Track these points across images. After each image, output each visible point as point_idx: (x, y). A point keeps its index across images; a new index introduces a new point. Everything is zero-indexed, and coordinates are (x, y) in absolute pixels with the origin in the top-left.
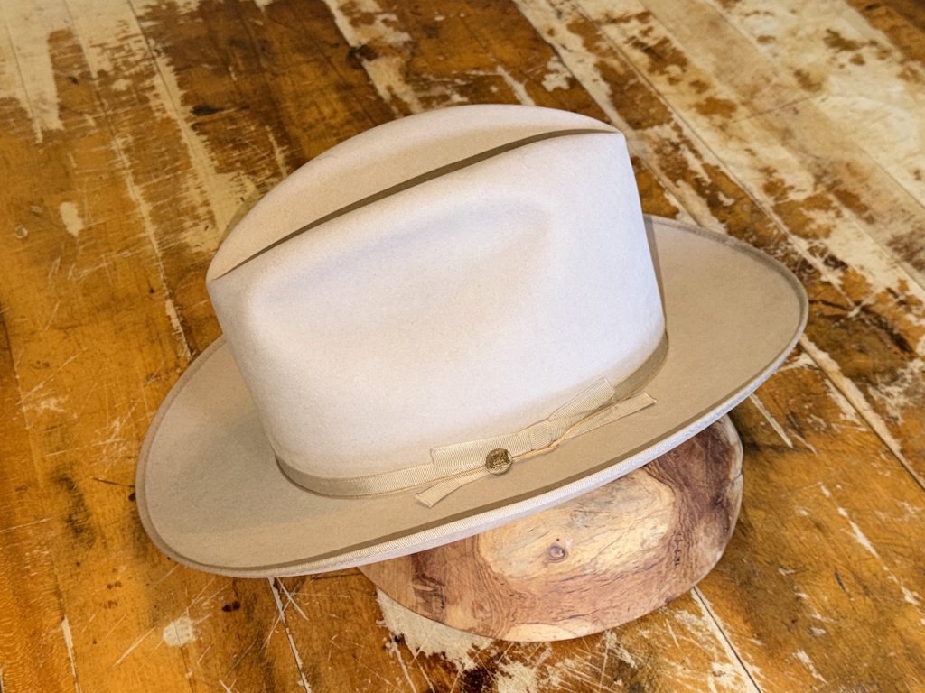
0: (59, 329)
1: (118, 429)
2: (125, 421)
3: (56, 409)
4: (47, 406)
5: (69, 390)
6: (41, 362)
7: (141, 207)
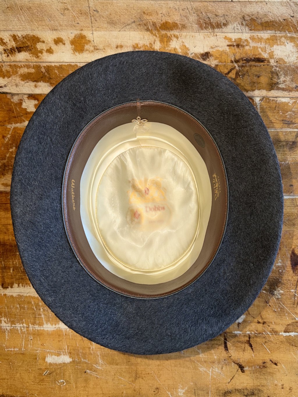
0: (136, 379)
1: (205, 369)
2: (201, 366)
3: (185, 390)
4: (182, 393)
5: (175, 383)
6: (155, 390)
7: (61, 327)
